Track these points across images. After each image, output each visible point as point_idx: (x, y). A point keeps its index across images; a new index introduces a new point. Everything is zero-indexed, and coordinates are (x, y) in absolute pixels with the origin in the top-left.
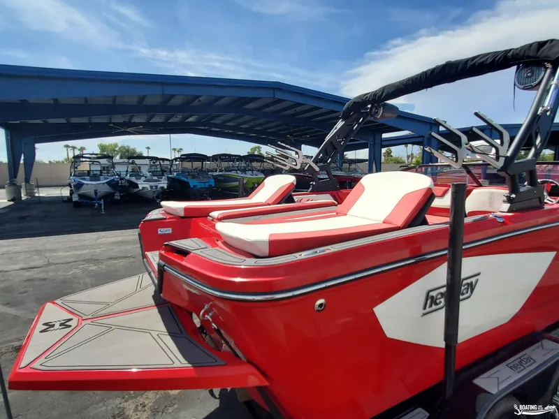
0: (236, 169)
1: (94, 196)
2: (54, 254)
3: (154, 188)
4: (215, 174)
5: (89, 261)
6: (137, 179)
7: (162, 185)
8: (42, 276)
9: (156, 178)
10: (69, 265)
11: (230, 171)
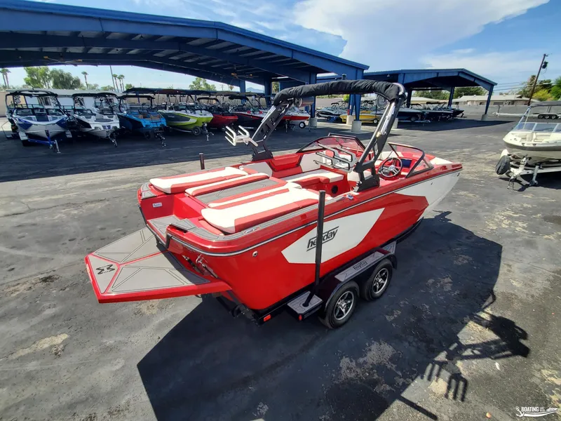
0: (185, 107)
1: (47, 137)
2: (30, 200)
3: (107, 128)
4: (164, 111)
5: (68, 205)
6: (87, 118)
7: (115, 125)
8: (30, 221)
9: (106, 117)
10: (51, 210)
11: (181, 110)
